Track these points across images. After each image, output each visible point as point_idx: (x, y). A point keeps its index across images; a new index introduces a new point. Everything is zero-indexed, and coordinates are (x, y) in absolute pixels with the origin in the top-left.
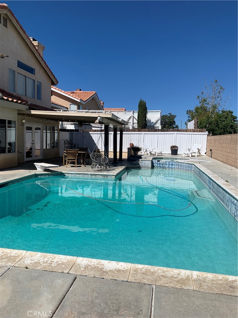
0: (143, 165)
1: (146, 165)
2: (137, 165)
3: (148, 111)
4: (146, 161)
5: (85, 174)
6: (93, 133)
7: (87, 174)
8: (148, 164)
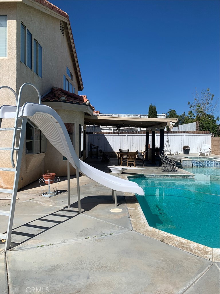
0: (185, 164)
1: (188, 164)
2: (179, 165)
3: (158, 115)
4: (188, 161)
5: (166, 175)
6: (108, 135)
7: (168, 175)
8: (189, 163)
